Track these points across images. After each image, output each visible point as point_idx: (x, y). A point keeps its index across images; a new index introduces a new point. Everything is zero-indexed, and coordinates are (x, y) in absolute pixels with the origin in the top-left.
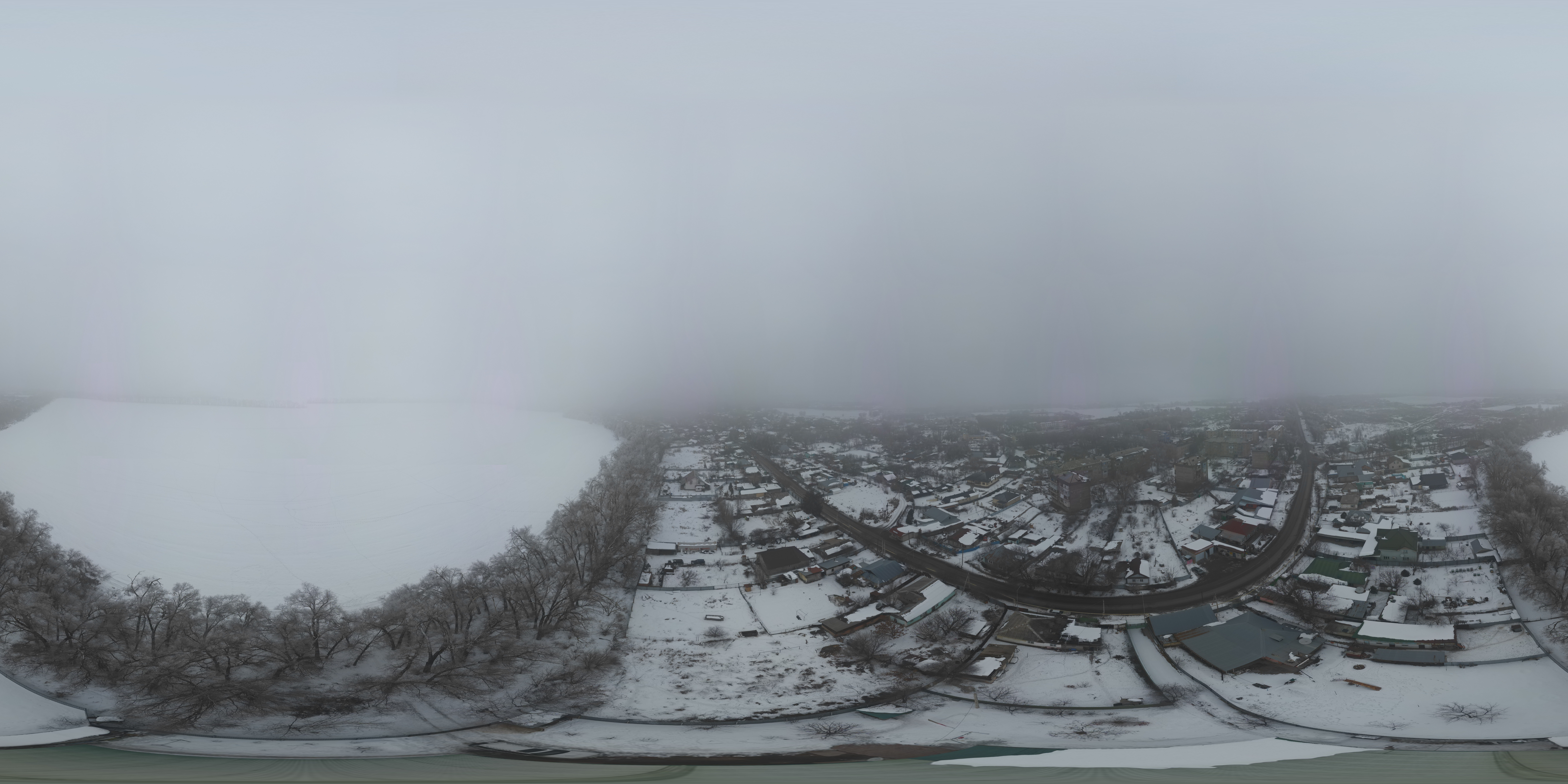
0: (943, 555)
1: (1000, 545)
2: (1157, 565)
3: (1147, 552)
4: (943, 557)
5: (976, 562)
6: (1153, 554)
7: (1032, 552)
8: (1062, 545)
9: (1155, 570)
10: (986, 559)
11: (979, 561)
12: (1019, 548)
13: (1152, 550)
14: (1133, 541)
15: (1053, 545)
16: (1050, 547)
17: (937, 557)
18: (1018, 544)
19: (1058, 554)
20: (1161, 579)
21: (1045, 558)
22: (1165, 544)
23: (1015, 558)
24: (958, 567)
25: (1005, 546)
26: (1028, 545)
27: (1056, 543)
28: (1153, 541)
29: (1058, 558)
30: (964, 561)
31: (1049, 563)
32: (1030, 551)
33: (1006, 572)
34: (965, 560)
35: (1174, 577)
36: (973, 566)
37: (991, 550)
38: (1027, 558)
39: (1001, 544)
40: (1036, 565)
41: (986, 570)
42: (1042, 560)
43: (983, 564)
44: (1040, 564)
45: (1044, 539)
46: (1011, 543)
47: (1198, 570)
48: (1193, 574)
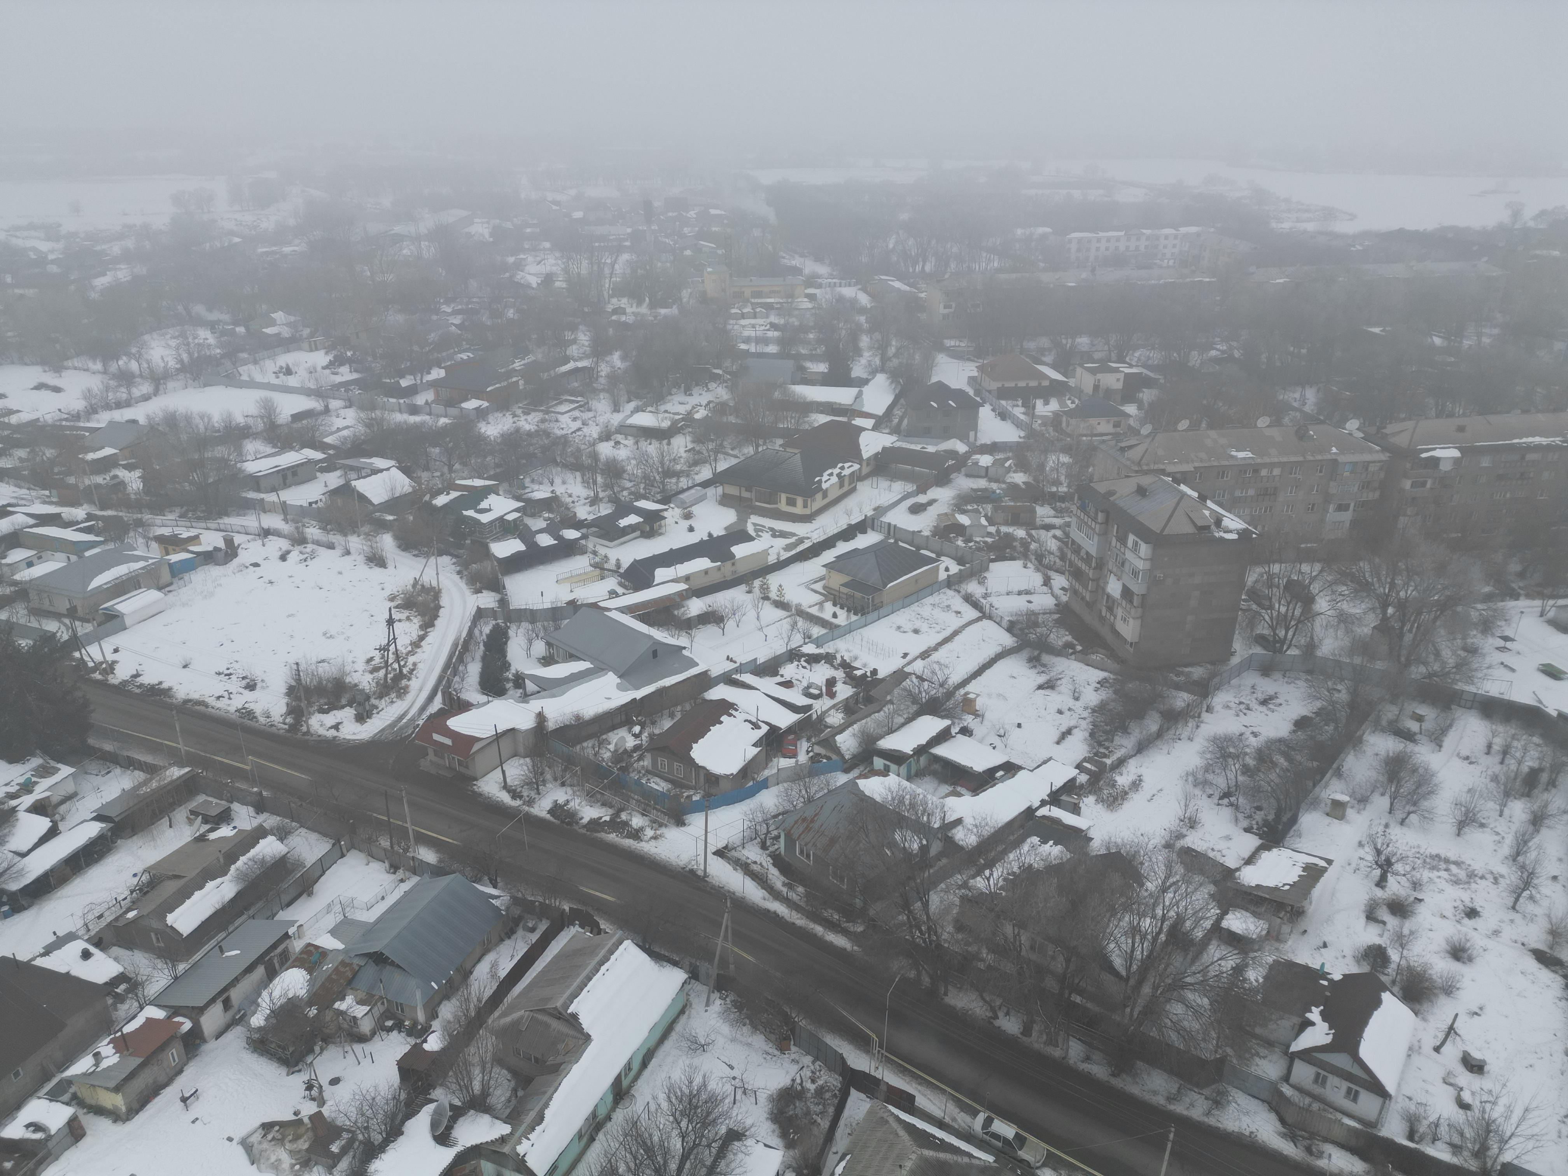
0: (637, 821)
1: (841, 779)
3: (1427, 968)
4: (636, 834)
5: (753, 854)
7: (959, 822)
8: (1075, 810)
9: (1432, 1067)
10: (790, 841)
11: (764, 846)
12: (914, 796)
14: (1381, 883)
15: (1043, 803)
16: (1029, 812)
17: (612, 837)
18: (909, 778)
19: (1053, 851)
21: (1001, 857)
23: (893, 844)
24: (692, 872)
25: (862, 783)
26: (946, 789)
27: (1055, 798)
28: (1479, 923)
29: (1053, 869)
30: (712, 849)
31: (1013, 882)
32: (951, 817)
33: (858, 902)
34: (716, 843)
36: (745, 867)
37: (810, 800)
38: (936, 848)
39: (847, 771)
40: (965, 885)
41: (790, 887)
42: (991, 865)
43: (778, 861)
44: (979, 883)
45: (1010, 769)
46: (885, 773)
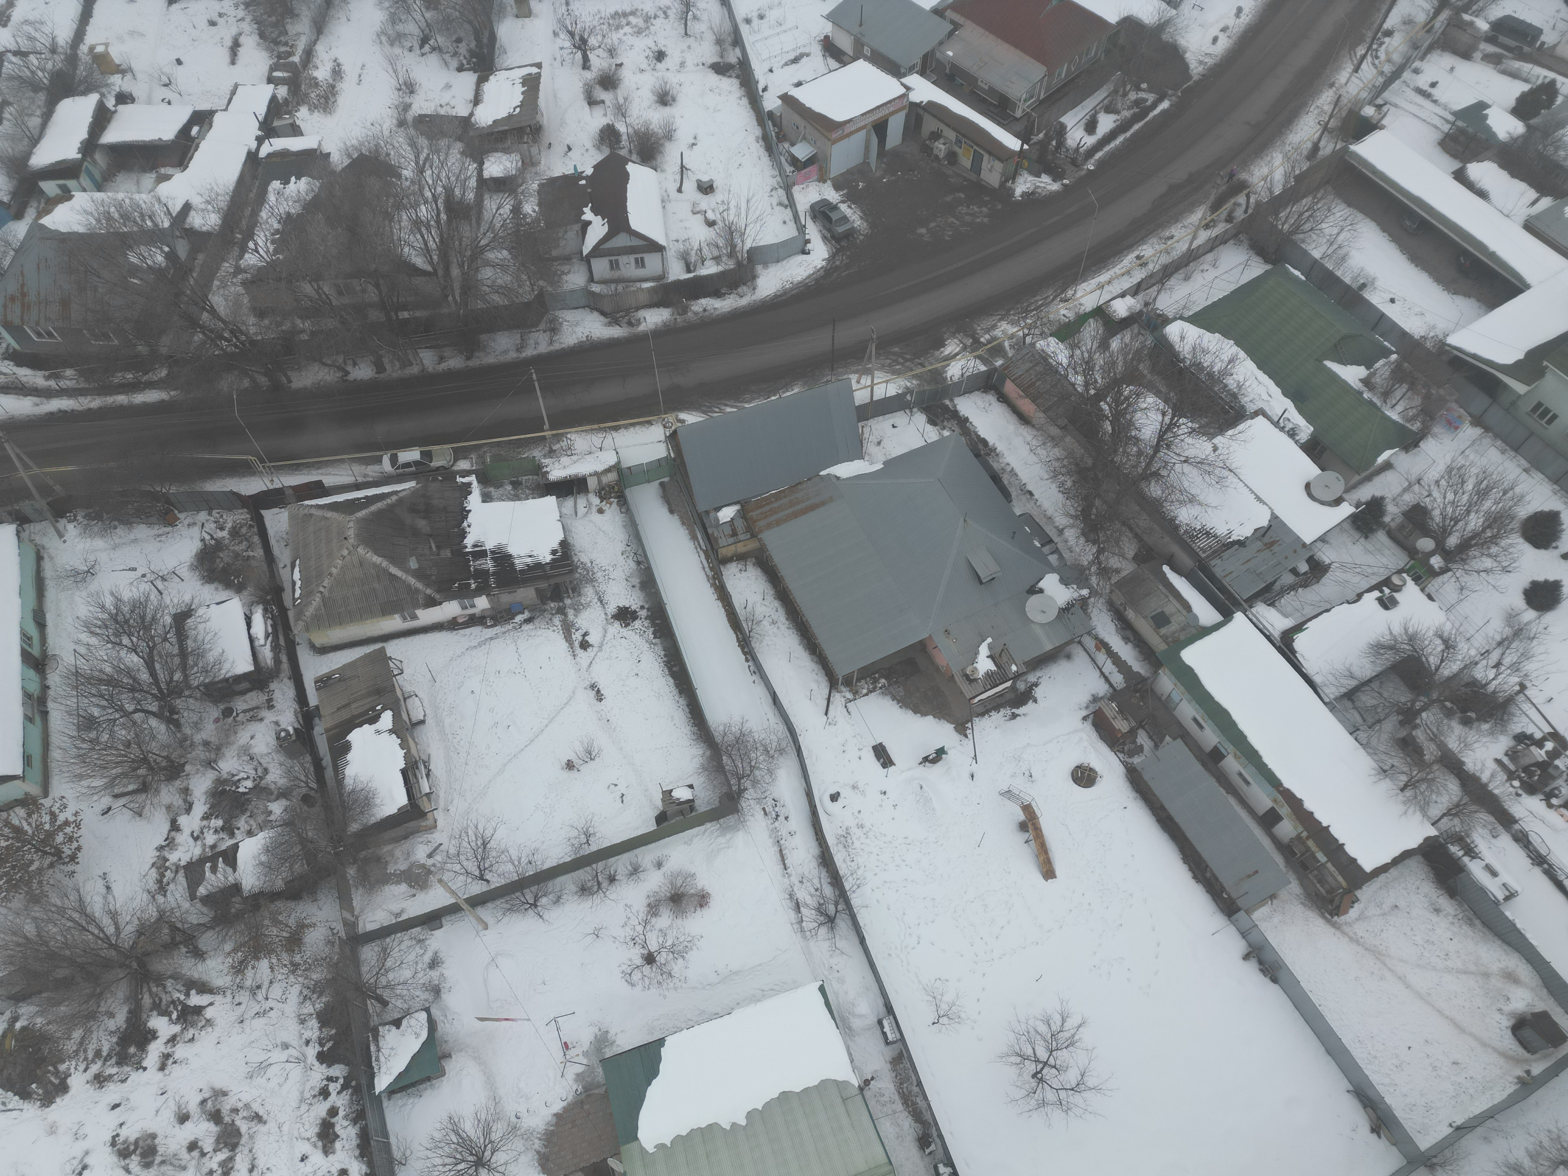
2: (690, 186)
3: (647, 123)
6: (669, 135)
9: (681, 206)
10: (16, 331)
13: (666, 111)
14: (586, 65)
19: (300, 187)
20: (706, 251)
21: (254, 222)
22: (714, 79)
27: (268, 129)
28: (668, 62)
29: (311, 206)
31: (282, 240)
33: (142, 350)
35: (748, 245)
40: (238, 270)
42: (250, 235)
43: (18, 358)
44: (250, 259)
45: (202, 118)
47: (834, 216)
48: (813, 232)
